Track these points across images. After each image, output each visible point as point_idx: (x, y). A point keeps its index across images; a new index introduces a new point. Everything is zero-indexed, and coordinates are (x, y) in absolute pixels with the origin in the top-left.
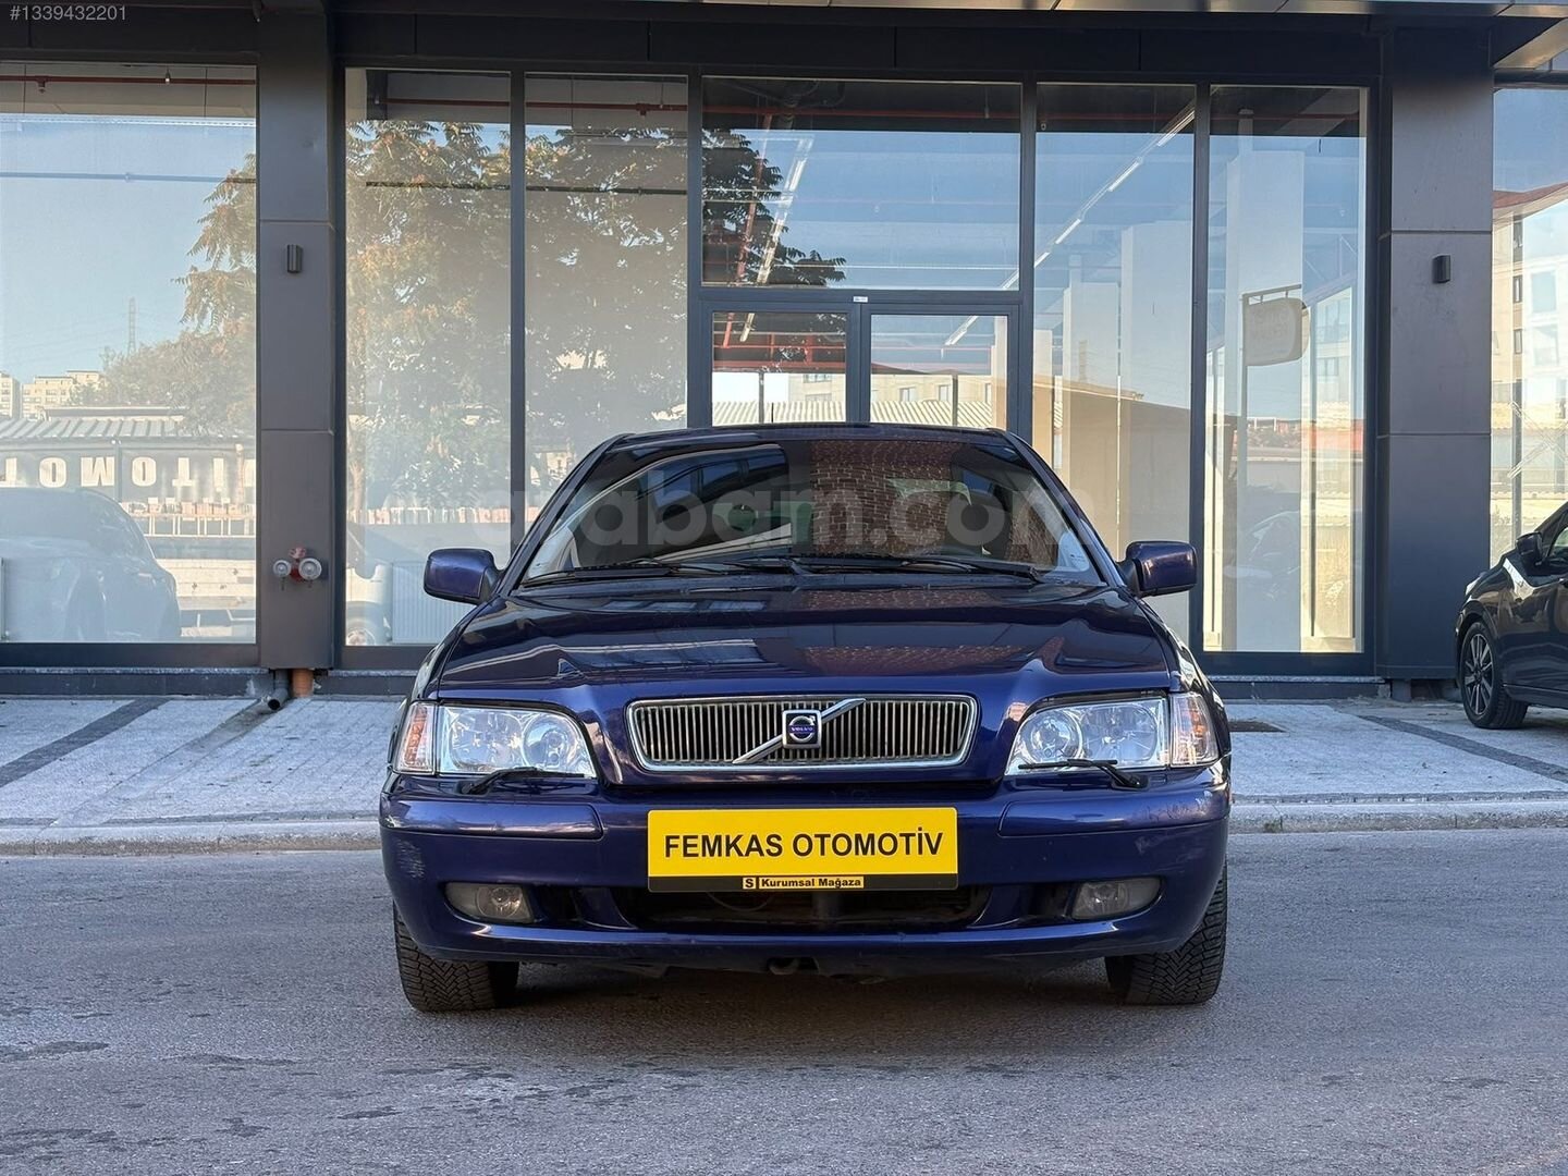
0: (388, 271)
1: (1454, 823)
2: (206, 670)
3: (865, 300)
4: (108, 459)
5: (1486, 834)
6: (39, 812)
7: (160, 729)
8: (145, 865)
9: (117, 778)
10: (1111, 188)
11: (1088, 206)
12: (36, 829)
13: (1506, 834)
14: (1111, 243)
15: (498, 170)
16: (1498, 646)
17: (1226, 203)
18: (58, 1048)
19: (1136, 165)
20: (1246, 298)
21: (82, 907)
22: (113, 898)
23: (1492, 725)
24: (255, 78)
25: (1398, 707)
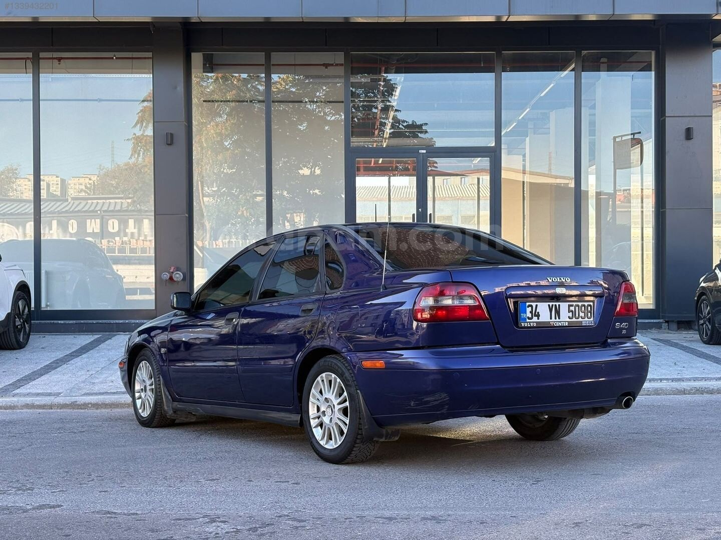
0: (220, 134)
1: (683, 392)
2: (133, 321)
3: (425, 151)
4: (96, 220)
5: (698, 398)
6: (55, 390)
7: (112, 349)
8: (99, 414)
9: (91, 373)
10: (542, 95)
11: (533, 102)
12: (53, 398)
13: (707, 397)
14: (546, 117)
15: (277, 88)
16: (713, 306)
17: (595, 100)
18: (41, 507)
19: (552, 85)
20: (615, 138)
21: (66, 436)
22: (81, 432)
23: (711, 343)
24: (151, 56)
25: (671, 333)
